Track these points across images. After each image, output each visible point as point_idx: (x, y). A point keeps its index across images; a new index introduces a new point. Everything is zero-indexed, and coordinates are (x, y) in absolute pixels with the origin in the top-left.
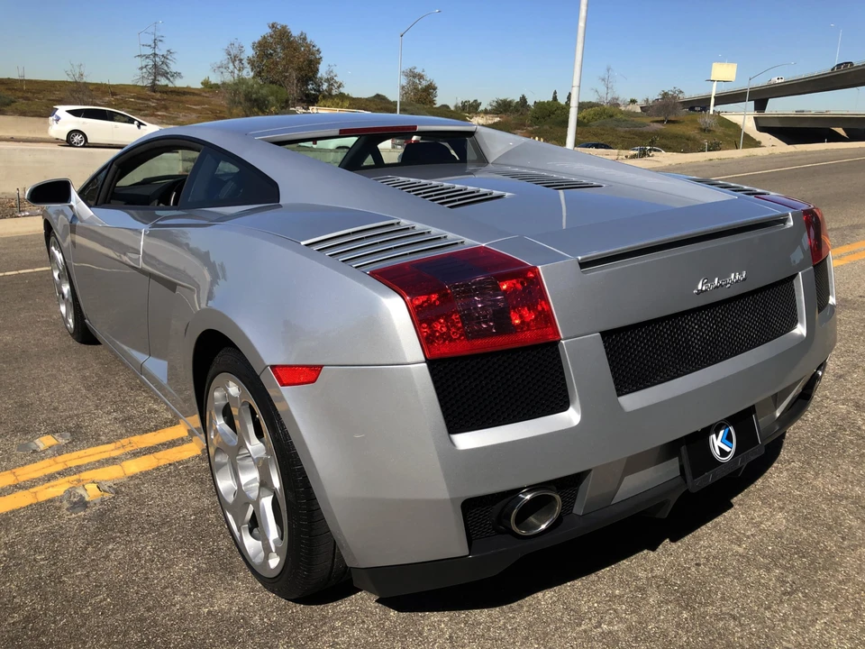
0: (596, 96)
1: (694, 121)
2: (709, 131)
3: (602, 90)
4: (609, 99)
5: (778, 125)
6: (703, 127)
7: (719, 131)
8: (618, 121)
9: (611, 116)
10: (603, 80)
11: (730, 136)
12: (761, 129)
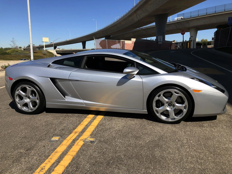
0: (11, 46)
1: (41, 52)
2: (46, 54)
3: (13, 44)
4: (15, 47)
5: (61, 52)
6: (44, 53)
7: (48, 54)
8: (19, 53)
9: (17, 52)
10: (12, 41)
11: (51, 55)
12: (58, 53)
